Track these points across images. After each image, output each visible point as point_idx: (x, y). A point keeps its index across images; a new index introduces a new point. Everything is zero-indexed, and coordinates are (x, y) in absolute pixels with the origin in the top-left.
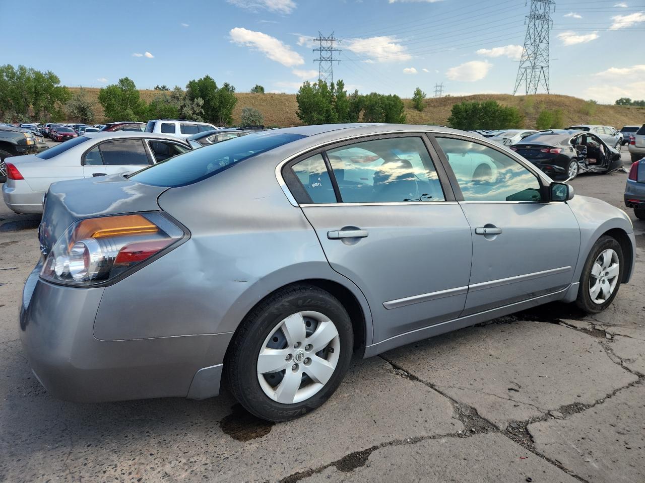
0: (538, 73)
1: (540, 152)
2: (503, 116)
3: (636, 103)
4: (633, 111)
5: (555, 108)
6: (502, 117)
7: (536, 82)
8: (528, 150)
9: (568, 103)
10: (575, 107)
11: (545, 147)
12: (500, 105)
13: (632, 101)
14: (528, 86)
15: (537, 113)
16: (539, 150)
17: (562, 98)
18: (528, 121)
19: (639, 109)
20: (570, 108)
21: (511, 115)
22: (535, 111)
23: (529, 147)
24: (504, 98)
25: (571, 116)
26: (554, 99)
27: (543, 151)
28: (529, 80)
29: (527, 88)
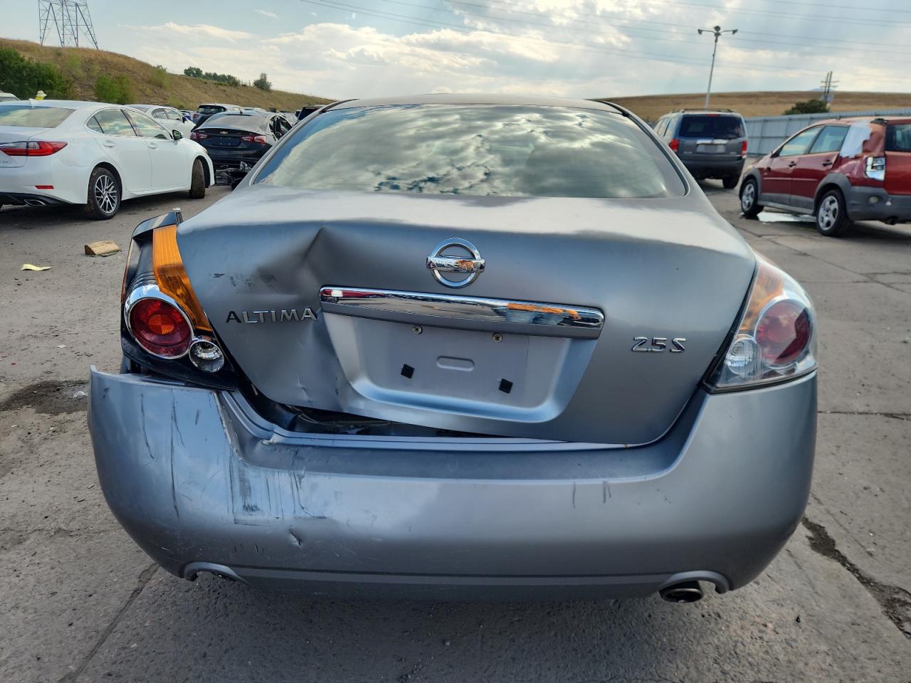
0: (73, 14)
1: (241, 141)
2: (36, 77)
3: (208, 76)
4: (212, 87)
5: (114, 73)
6: (36, 79)
7: (74, 28)
8: (224, 136)
9: (130, 67)
10: (142, 74)
11: (246, 133)
12: (26, 58)
13: (204, 73)
14: (61, 32)
15: (92, 77)
16: (240, 138)
17: (120, 59)
18: (79, 89)
19: (218, 84)
20: (135, 75)
21: (51, 77)
22: (85, 74)
23: (224, 133)
24: (29, 47)
25: (141, 87)
26: (109, 58)
27: (245, 138)
28: (60, 23)
29: (61, 36)
